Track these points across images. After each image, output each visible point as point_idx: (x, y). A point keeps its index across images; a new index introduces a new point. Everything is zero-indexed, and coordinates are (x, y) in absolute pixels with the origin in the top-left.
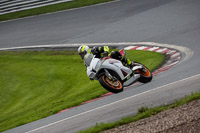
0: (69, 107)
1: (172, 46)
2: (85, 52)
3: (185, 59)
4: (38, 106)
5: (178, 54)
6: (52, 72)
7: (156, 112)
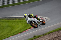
0: (12, 36)
1: (44, 17)
2: (26, 16)
3: (48, 21)
4: (3, 35)
5: (45, 19)
6: (7, 25)
7: (39, 37)
